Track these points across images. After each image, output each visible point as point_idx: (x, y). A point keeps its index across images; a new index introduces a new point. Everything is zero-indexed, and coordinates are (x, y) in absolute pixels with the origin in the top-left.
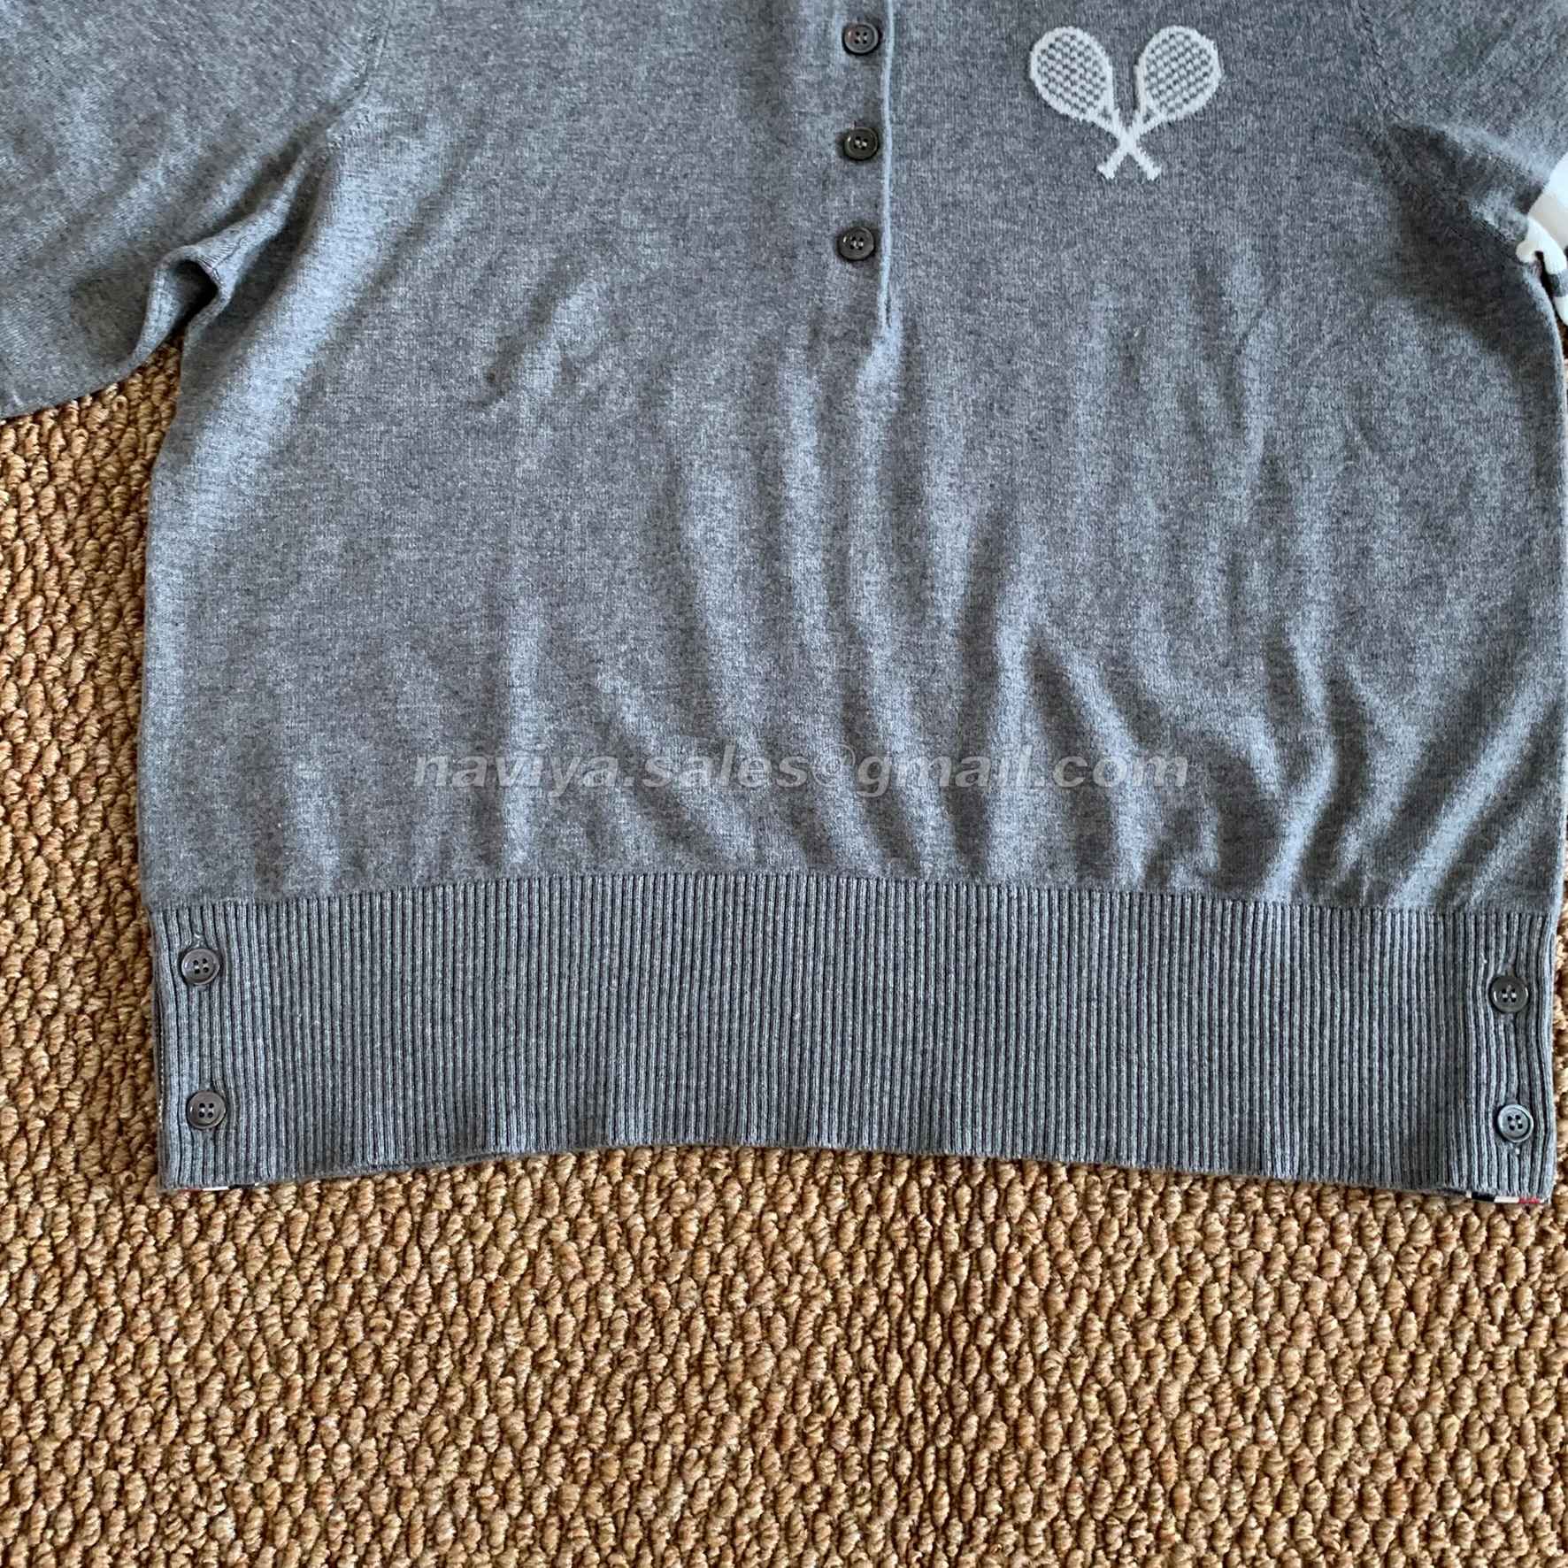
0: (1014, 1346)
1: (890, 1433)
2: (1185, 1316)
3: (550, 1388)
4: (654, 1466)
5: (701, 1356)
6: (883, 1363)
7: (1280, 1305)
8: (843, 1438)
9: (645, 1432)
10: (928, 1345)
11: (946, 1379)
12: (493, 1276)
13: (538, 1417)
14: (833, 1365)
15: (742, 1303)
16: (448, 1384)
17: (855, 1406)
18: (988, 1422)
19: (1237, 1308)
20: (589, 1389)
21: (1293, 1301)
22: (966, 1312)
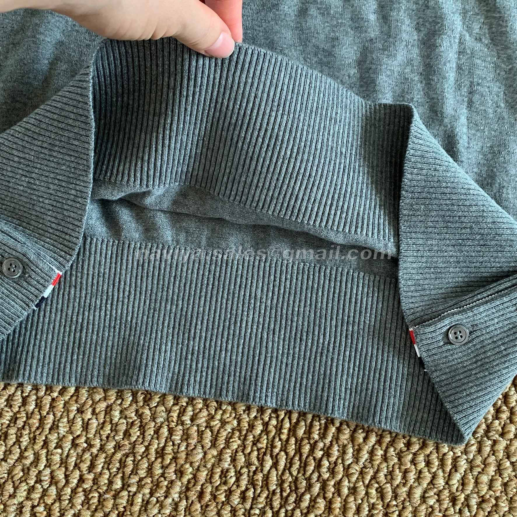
0: (333, 459)
1: (262, 499)
2: (428, 452)
3: (80, 457)
4: (132, 505)
5: (163, 448)
6: (261, 461)
7: (479, 451)
8: (236, 499)
9: (129, 486)
10: (287, 454)
11: (295, 473)
12: (55, 394)
13: (72, 471)
14: (234, 460)
15: (189, 422)
16: (26, 449)
17: (244, 482)
18: (316, 498)
19: (456, 451)
20: (101, 460)
21: (487, 449)
22: (309, 439)
